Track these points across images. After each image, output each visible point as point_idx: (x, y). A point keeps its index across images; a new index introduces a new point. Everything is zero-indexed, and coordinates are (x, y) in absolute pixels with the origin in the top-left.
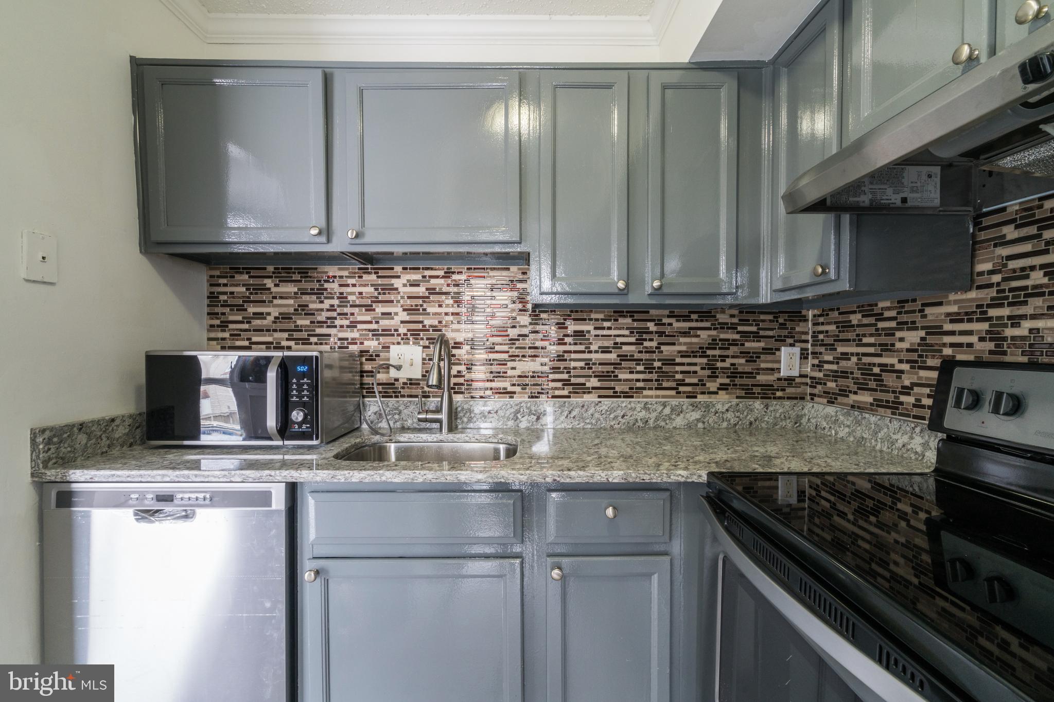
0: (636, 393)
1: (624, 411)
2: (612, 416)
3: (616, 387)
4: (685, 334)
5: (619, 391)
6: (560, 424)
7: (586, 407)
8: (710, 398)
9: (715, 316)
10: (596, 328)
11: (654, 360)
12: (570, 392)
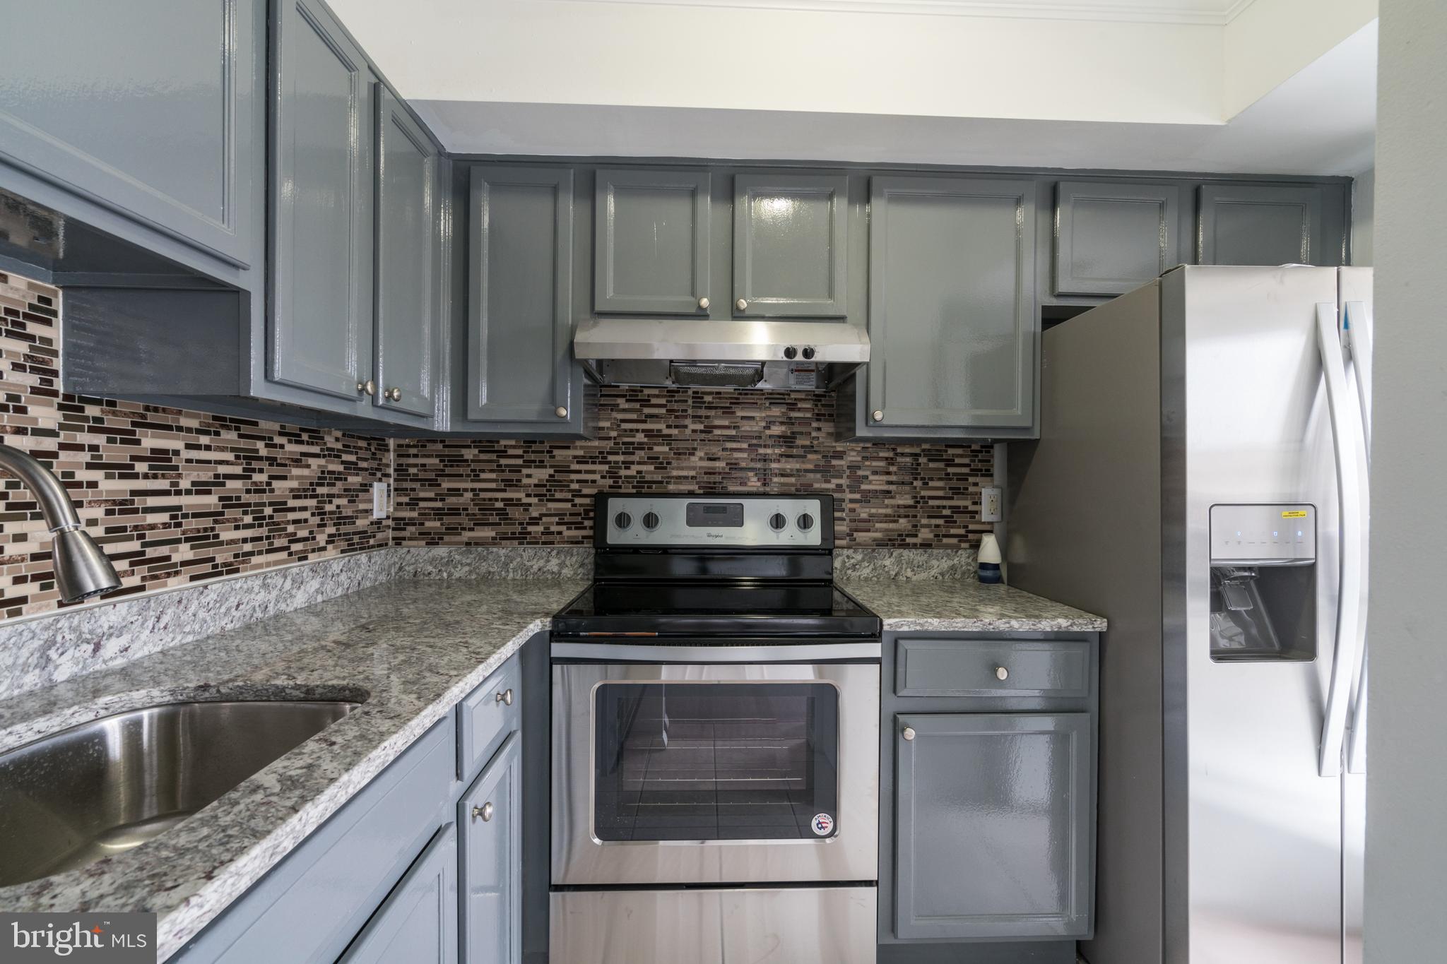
0: (243, 562)
1: (239, 597)
2: (223, 610)
3: (217, 556)
4: (297, 462)
5: (219, 562)
6: (139, 649)
7: (184, 602)
8: (320, 557)
9: (322, 438)
10: (188, 446)
11: (264, 504)
12: (144, 579)
